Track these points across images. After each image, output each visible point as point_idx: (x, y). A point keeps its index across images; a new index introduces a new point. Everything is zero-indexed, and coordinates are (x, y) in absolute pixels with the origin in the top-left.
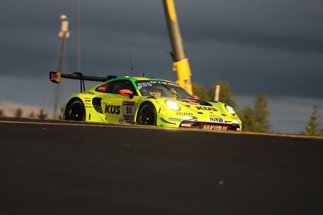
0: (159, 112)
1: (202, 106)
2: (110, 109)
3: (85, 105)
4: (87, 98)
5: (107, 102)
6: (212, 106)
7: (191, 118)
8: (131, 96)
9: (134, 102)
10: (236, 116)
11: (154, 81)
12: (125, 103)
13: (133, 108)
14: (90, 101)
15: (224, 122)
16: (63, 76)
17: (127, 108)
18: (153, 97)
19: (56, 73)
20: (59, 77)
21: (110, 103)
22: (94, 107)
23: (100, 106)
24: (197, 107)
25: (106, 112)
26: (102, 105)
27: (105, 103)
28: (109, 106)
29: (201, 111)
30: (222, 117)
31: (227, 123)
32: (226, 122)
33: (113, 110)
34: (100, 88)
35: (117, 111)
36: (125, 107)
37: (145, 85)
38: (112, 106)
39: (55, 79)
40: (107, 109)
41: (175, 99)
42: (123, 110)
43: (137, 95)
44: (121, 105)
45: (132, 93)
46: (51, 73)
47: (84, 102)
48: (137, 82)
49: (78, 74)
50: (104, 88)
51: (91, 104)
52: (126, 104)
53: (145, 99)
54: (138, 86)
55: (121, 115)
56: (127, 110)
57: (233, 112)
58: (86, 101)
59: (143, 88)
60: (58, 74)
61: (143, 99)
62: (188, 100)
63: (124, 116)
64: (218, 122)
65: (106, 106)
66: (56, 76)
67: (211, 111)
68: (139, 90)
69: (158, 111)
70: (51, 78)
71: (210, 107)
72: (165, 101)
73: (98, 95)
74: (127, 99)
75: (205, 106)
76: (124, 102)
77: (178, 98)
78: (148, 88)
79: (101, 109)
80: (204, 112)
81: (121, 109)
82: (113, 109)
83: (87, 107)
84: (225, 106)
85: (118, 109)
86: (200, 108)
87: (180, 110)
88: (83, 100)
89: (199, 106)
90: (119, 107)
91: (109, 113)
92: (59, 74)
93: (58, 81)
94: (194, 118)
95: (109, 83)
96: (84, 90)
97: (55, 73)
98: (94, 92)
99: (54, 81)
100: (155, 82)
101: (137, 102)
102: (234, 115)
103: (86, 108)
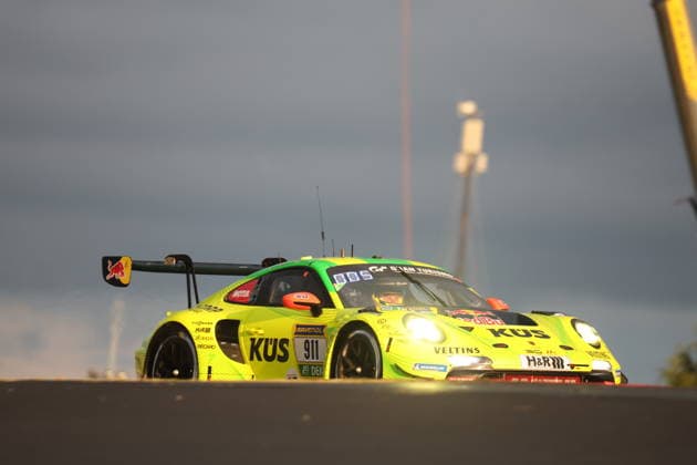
0: (388, 350)
1: (508, 328)
2: (261, 350)
3: (197, 343)
4: (199, 322)
5: (253, 330)
6: (535, 324)
7: (476, 360)
8: (316, 311)
9: (323, 327)
10: (604, 348)
11: (379, 266)
12: (301, 331)
13: (321, 342)
14: (208, 330)
15: (567, 369)
16: (136, 267)
17: (307, 342)
18: (373, 310)
19: (118, 258)
20: (127, 270)
21: (261, 332)
22: (222, 347)
23: (237, 341)
24: (493, 331)
25: (252, 358)
26: (241, 339)
27: (249, 333)
28: (261, 340)
29: (502, 339)
30: (562, 354)
31: (575, 370)
32: (572, 366)
33: (270, 353)
34: (236, 294)
35: (280, 352)
36: (301, 341)
37: (353, 277)
38: (267, 340)
39: (118, 276)
40: (254, 349)
41: (435, 310)
42: (297, 350)
43: (331, 305)
44: (289, 336)
45: (317, 301)
46: (105, 260)
47: (194, 335)
48: (332, 271)
49: (178, 257)
50: (246, 293)
51: (211, 339)
52: (303, 333)
53: (351, 314)
54: (333, 281)
55: (292, 363)
56: (307, 350)
57: (596, 339)
58: (197, 330)
59: (350, 286)
60: (123, 261)
61: (347, 316)
62: (472, 313)
63: (301, 367)
64: (551, 368)
65: (253, 340)
66: (119, 269)
67: (533, 339)
68: (339, 293)
69: (384, 347)
70: (106, 272)
71: (529, 328)
72: (404, 319)
73: (231, 312)
74: (305, 318)
75: (515, 327)
76: (298, 326)
77: (444, 308)
78: (362, 286)
79: (238, 350)
80: (512, 341)
81: (290, 348)
82: (270, 348)
83: (201, 346)
84: (573, 323)
85: (281, 347)
86: (502, 331)
87: (444, 340)
88: (191, 328)
89: (497, 328)
90: (285, 341)
91: (259, 359)
92: (126, 262)
93: (124, 280)
94: (484, 359)
95: (260, 278)
96: (197, 302)
97: (116, 259)
98: (221, 303)
99: (116, 283)
100: (381, 269)
101: (329, 326)
102: (598, 347)
103: (199, 350)
